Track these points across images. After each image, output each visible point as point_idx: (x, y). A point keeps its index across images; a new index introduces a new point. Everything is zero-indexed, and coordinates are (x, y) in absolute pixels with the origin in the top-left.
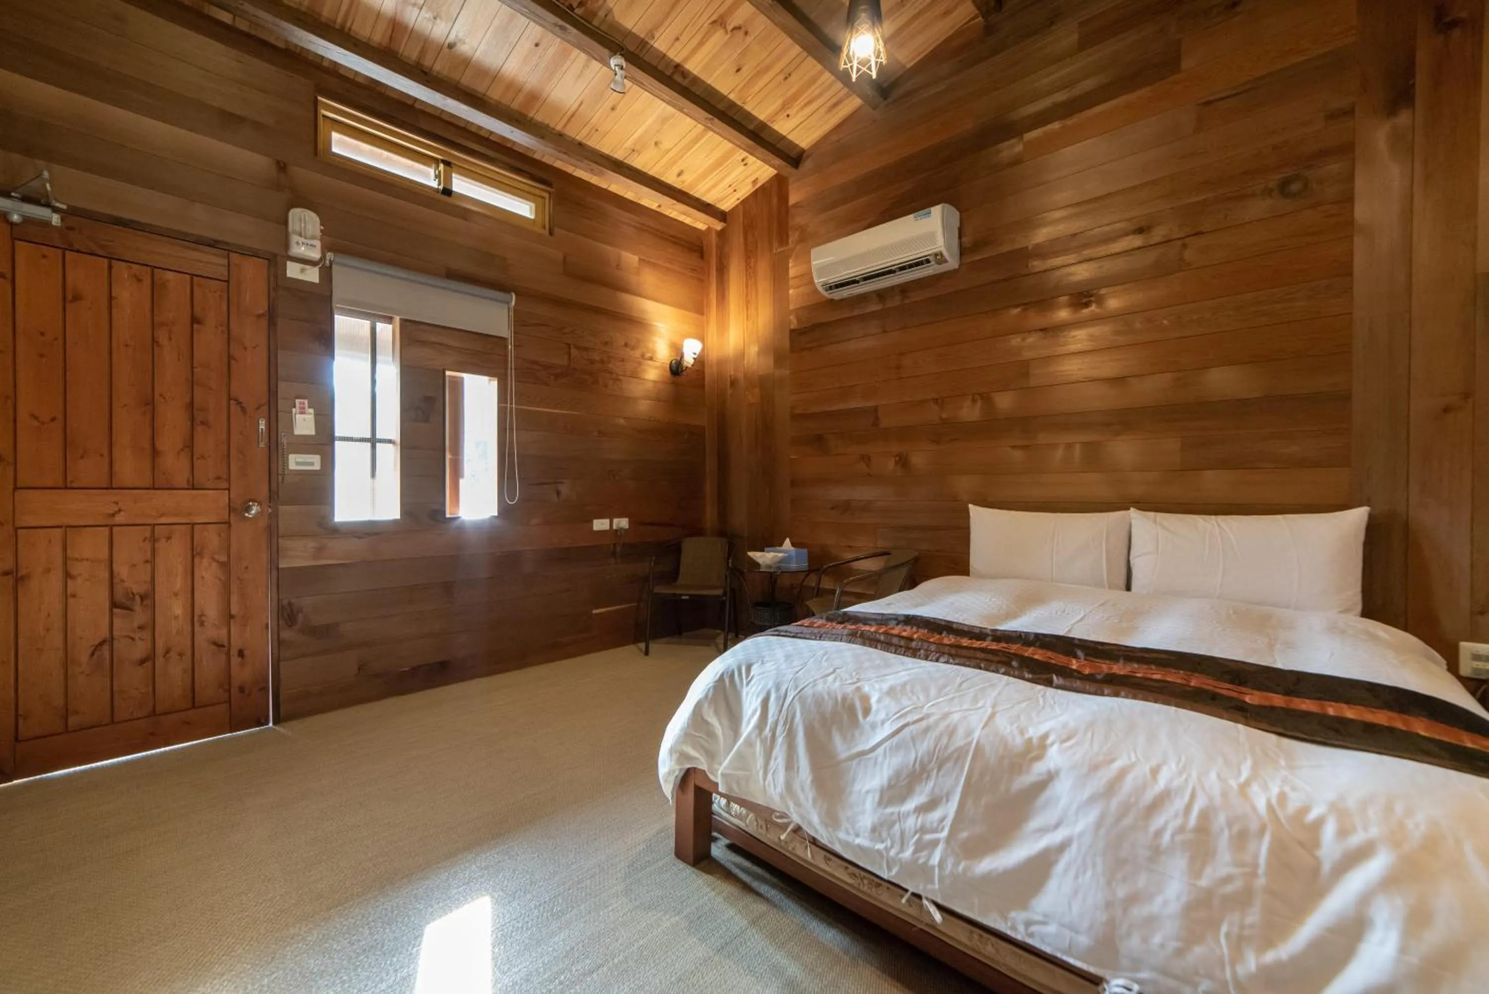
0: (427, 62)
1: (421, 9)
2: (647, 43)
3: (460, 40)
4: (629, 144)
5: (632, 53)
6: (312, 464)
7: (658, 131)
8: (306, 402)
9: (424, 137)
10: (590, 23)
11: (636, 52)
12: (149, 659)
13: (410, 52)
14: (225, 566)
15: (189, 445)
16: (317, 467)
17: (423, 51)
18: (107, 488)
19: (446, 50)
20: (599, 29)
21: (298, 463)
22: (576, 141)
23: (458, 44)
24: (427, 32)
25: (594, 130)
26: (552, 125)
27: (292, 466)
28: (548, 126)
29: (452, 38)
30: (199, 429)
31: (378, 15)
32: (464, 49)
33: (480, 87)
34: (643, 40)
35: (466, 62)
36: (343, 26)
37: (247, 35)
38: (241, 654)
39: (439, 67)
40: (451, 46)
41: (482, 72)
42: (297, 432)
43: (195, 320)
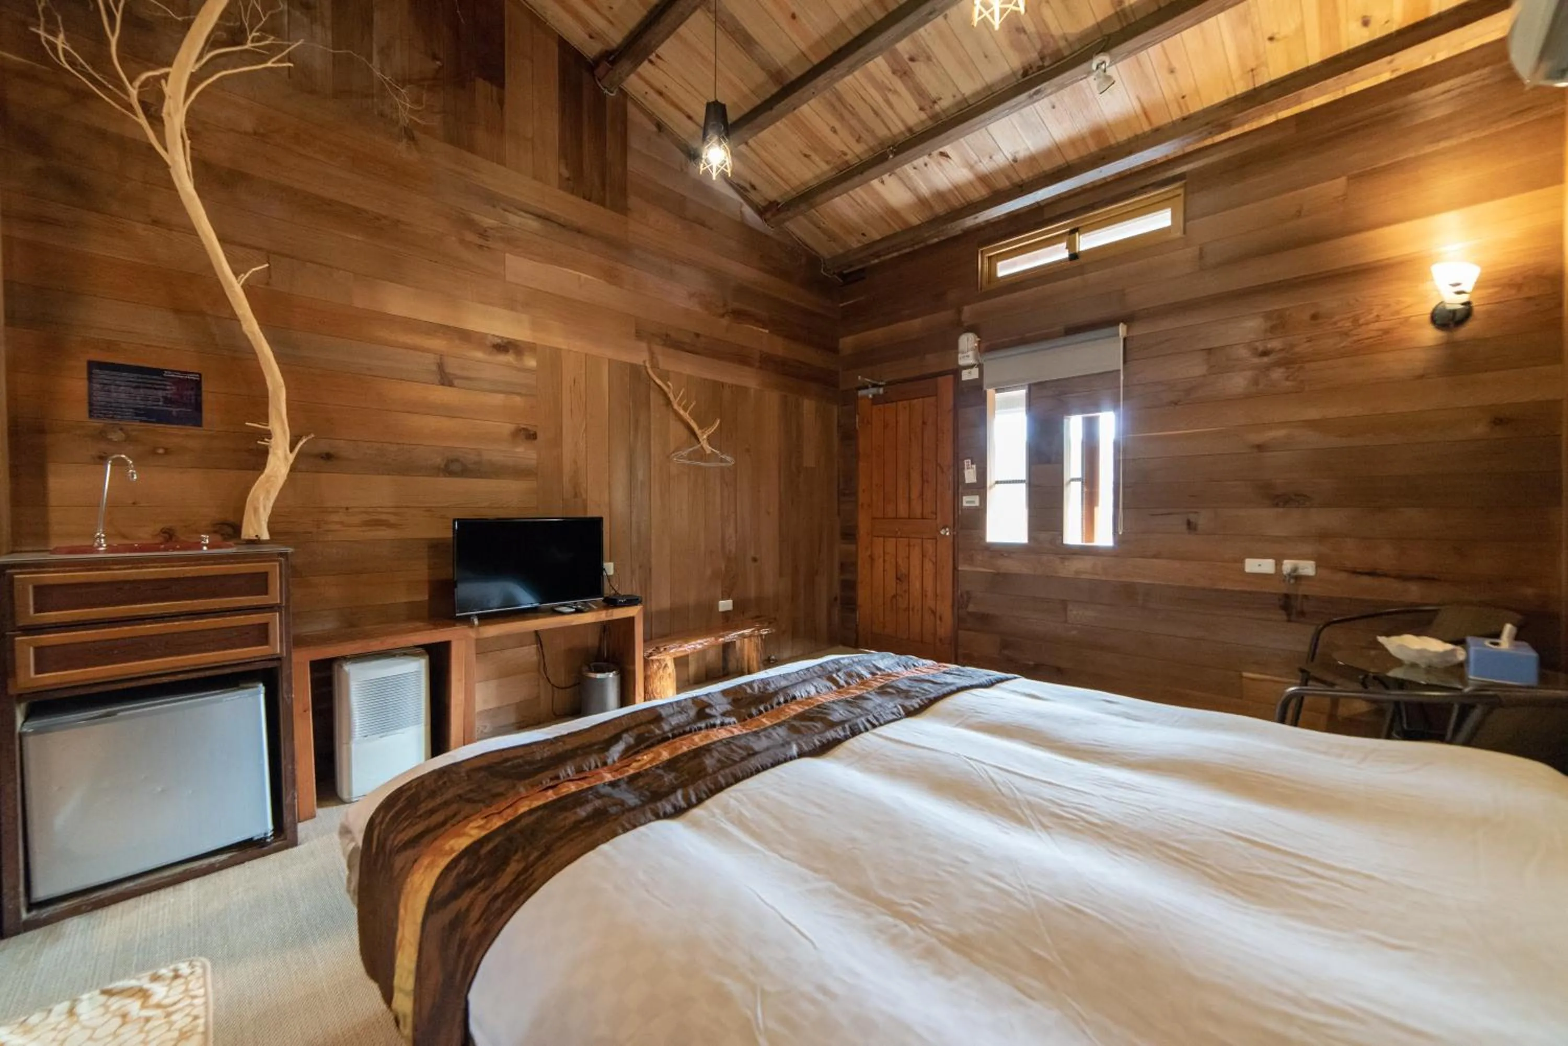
0: (1016, 179)
1: (980, 161)
2: (1123, 10)
3: (1015, 153)
4: (1236, 74)
5: (1123, 30)
6: (973, 502)
7: (1254, 31)
8: (970, 461)
9: (1057, 222)
10: (1065, 58)
11: (1125, 24)
12: (907, 609)
13: (1003, 183)
14: (935, 564)
15: (922, 494)
16: (977, 504)
17: (1008, 177)
18: (894, 518)
19: (1015, 165)
20: (1076, 52)
21: (967, 502)
22: (1177, 120)
23: (1017, 156)
24: (997, 167)
25: (1181, 101)
26: (1139, 132)
27: (965, 504)
28: (1137, 136)
29: (1010, 158)
30: (926, 484)
31: (971, 183)
32: (1022, 154)
33: (1059, 161)
34: (1117, 13)
35: (1032, 159)
36: (967, 202)
37: (948, 240)
38: (941, 619)
39: (1025, 175)
40: (1015, 160)
41: (1048, 153)
42: (967, 481)
43: (924, 423)
